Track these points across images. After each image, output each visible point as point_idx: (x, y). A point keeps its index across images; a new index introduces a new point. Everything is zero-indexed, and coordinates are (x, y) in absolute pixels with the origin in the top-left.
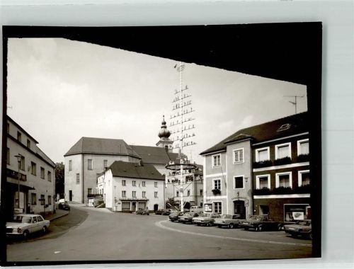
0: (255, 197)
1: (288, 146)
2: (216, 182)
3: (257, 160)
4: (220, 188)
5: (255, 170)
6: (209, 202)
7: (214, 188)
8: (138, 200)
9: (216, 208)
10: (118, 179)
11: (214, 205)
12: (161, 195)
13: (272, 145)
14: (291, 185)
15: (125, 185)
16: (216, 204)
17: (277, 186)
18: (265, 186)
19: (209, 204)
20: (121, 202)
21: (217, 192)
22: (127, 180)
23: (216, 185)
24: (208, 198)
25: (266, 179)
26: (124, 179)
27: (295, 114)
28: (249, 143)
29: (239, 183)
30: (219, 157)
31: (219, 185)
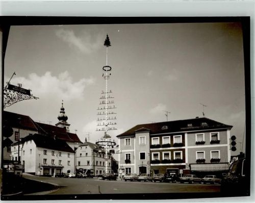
0: (151, 165)
1: (168, 138)
2: (127, 155)
3: (153, 144)
4: (129, 159)
5: (151, 149)
6: (122, 168)
7: (125, 159)
8: (56, 167)
9: (127, 171)
10: (40, 148)
11: (125, 170)
12: (72, 163)
13: (161, 137)
14: (170, 159)
15: (46, 154)
16: (127, 169)
17: (163, 159)
18: (157, 159)
19: (122, 169)
20: (42, 168)
21: (128, 161)
22: (48, 150)
23: (127, 157)
24: (121, 165)
25: (157, 155)
26: (45, 149)
27: (166, 121)
28: (149, 133)
29: (143, 156)
30: (129, 139)
31: (129, 157)
